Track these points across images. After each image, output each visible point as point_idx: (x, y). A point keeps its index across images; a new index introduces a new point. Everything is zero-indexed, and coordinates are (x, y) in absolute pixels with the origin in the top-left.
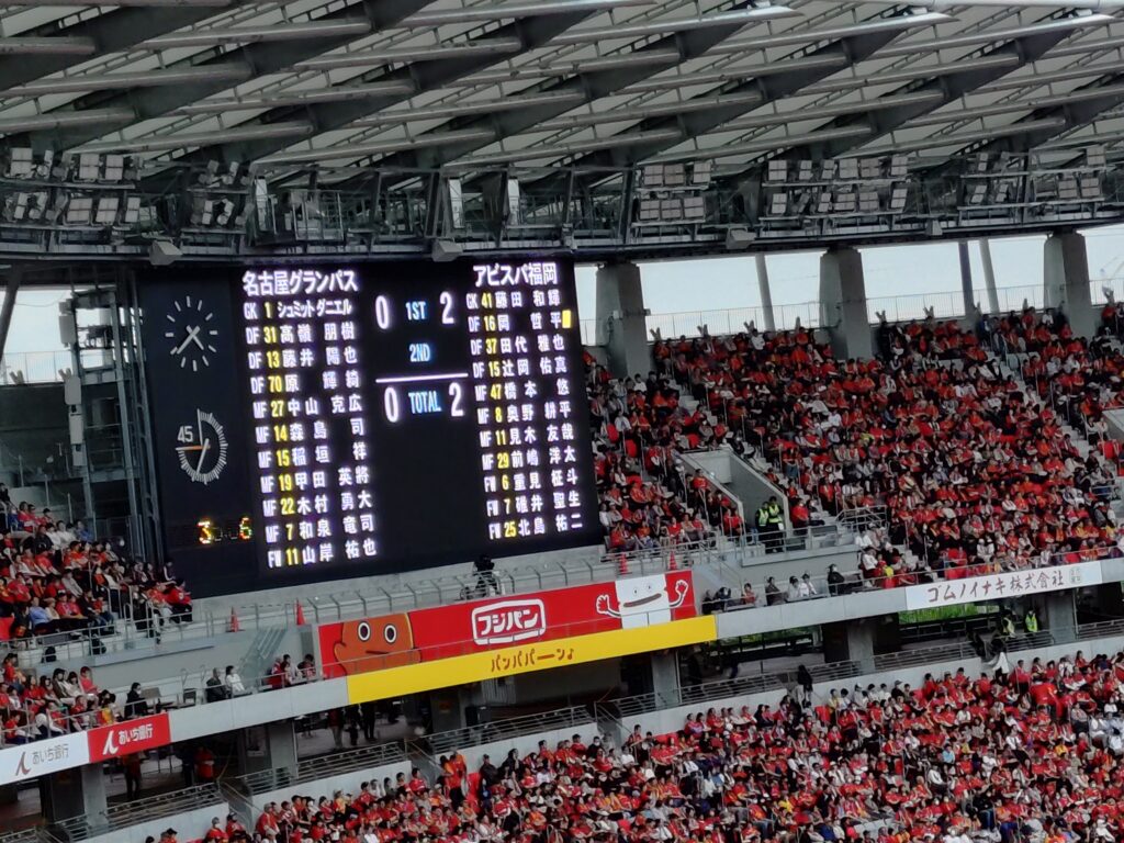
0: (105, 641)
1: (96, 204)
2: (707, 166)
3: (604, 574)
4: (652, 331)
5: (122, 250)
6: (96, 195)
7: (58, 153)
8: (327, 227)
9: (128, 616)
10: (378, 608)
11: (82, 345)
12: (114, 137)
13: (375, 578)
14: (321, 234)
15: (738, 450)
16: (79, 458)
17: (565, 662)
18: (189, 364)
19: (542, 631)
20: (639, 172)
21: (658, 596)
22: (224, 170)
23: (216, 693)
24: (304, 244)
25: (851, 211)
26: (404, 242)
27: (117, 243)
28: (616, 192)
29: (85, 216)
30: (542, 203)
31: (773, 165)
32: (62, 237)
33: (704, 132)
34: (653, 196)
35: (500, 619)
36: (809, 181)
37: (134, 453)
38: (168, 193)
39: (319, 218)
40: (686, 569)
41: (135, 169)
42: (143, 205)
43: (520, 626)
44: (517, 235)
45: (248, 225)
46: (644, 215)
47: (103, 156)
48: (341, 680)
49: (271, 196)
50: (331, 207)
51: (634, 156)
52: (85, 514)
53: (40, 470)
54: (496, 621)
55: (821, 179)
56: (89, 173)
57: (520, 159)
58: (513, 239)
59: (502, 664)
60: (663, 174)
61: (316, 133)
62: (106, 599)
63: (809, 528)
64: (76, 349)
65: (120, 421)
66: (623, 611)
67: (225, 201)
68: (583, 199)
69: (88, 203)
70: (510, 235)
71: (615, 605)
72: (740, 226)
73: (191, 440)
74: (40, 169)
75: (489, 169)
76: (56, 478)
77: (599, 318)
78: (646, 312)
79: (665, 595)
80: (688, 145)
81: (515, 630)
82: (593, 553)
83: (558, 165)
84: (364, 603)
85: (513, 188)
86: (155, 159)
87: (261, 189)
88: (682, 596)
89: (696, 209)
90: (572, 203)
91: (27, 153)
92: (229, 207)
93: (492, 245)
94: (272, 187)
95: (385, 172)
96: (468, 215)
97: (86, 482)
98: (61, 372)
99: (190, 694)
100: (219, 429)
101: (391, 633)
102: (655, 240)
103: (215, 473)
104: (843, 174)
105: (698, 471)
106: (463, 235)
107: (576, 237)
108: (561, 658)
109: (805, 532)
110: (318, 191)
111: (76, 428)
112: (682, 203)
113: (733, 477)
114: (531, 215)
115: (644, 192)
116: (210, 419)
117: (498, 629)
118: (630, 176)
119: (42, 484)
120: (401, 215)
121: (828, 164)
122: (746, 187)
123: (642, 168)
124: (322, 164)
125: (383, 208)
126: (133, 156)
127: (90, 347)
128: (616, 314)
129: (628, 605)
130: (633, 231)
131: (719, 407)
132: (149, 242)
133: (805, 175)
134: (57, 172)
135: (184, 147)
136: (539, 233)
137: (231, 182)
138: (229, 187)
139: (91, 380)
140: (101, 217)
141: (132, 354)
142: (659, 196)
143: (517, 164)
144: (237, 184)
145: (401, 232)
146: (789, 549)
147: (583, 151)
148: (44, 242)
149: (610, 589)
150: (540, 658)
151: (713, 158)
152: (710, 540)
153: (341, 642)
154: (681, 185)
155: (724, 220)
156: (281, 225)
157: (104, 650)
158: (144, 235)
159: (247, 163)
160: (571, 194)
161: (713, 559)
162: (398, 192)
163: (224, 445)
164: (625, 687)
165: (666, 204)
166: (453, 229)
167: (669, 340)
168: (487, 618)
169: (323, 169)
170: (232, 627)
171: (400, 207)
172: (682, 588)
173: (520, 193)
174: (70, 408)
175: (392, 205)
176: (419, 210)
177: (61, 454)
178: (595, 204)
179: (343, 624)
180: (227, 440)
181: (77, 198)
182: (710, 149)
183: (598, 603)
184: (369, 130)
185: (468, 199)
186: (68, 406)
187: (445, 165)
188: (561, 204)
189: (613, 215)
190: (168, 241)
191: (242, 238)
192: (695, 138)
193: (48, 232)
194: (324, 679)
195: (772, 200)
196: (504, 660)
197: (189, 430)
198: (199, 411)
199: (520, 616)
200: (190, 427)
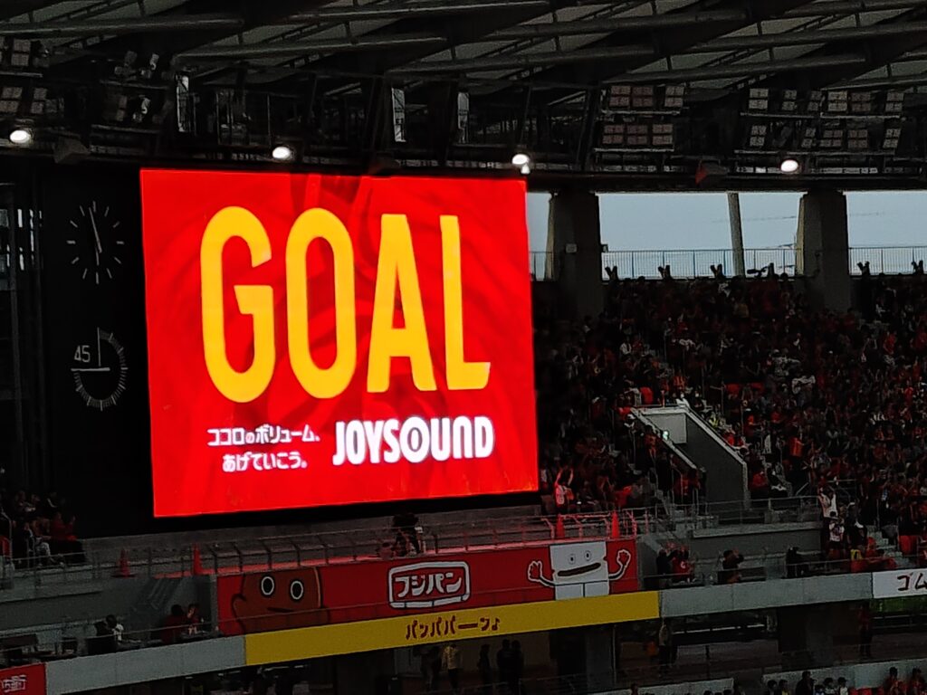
2: (680, 90)
4: (608, 269)
8: (253, 132)
9: (7, 553)
10: (284, 559)
12: (23, 18)
13: (283, 527)
14: (246, 141)
15: (696, 408)
17: (489, 633)
18: (91, 277)
19: (465, 598)
20: (604, 92)
21: (597, 565)
22: (143, 62)
24: (227, 150)
25: (838, 149)
28: (577, 112)
30: (494, 120)
31: (753, 92)
33: (679, 52)
35: (420, 581)
36: (793, 112)
39: (243, 121)
40: (628, 537)
42: (50, 96)
43: (441, 590)
44: (463, 154)
45: (165, 125)
46: (607, 140)
48: (239, 639)
49: (193, 94)
50: (259, 111)
51: (600, 73)
54: (415, 583)
55: (806, 112)
57: (473, 70)
58: (458, 158)
59: (419, 631)
60: (630, 96)
61: (247, 28)
66: (556, 580)
67: (141, 97)
68: (540, 118)
70: (456, 153)
71: (549, 572)
72: (712, 158)
73: (88, 361)
75: (436, 79)
78: (603, 248)
79: (605, 565)
80: (661, 65)
82: (527, 513)
83: (515, 78)
84: (269, 554)
85: (462, 100)
86: (67, 45)
88: (624, 567)
89: (664, 136)
90: (528, 122)
93: (435, 163)
94: (194, 84)
95: (321, 75)
96: (410, 128)
99: (70, 644)
100: (120, 350)
101: (297, 588)
102: (617, 168)
103: (113, 399)
104: (832, 107)
105: (648, 428)
108: (484, 628)
109: (764, 504)
110: (245, 92)
112: (650, 129)
113: (688, 438)
114: (481, 132)
115: (608, 114)
116: (110, 338)
118: (596, 94)
120: (336, 124)
121: (815, 95)
122: (723, 115)
123: (608, 88)
124: (252, 62)
126: (42, 41)
129: (561, 573)
131: (676, 360)
132: (54, 138)
133: (789, 106)
135: (100, 34)
137: (149, 76)
138: (146, 81)
141: (28, 261)
142: (625, 120)
143: (469, 75)
144: (156, 78)
145: (335, 143)
146: (745, 522)
147: (543, 65)
149: (544, 554)
150: (460, 627)
151: (688, 81)
153: (240, 596)
154: (649, 108)
155: (695, 151)
156: (202, 127)
159: (169, 56)
160: (527, 112)
162: (335, 98)
163: (123, 369)
164: (554, 665)
165: (632, 129)
166: (393, 142)
167: (627, 279)
168: (406, 579)
169: (254, 67)
170: (120, 572)
171: (336, 114)
172: (624, 558)
173: (470, 107)
175: (327, 112)
176: (356, 119)
178: (553, 123)
179: (244, 576)
180: (128, 363)
182: (685, 71)
183: (530, 569)
184: (307, 27)
185: (412, 111)
187: (390, 71)
188: (515, 122)
189: (572, 137)
190: (76, 138)
191: (159, 139)
192: (669, 58)
194: (220, 636)
195: (750, 131)
196: (422, 627)
197: (86, 350)
198: (99, 329)
199: (442, 579)
200: (88, 346)
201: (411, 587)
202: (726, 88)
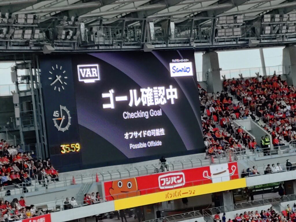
0: (28, 188)
1: (24, 32)
2: (242, 17)
3: (205, 163)
4: (222, 76)
5: (33, 48)
6: (24, 29)
7: (10, 14)
8: (106, 39)
9: (36, 179)
10: (125, 175)
11: (19, 82)
12: (30, 8)
13: (124, 165)
14: (104, 42)
15: (254, 118)
16: (18, 123)
17: (192, 195)
18: (57, 89)
19: (184, 184)
20: (217, 19)
21: (225, 171)
22: (69, 19)
23: (68, 207)
24: (98, 45)
25: (294, 32)
26: (134, 45)
27: (31, 46)
28: (209, 26)
29: (20, 36)
30: (183, 30)
32: (12, 44)
33: (240, 4)
34: (222, 27)
35: (169, 180)
36: (279, 22)
37: (38, 120)
38: (49, 28)
39: (103, 36)
40: (235, 161)
41: (38, 19)
42: (41, 32)
43: (176, 182)
44: (174, 42)
45: (78, 39)
46: (219, 34)
47: (26, 15)
48: (112, 202)
49: (86, 29)
50: (107, 32)
51: (215, 13)
52: (21, 143)
53: (4, 127)
54: (167, 181)
55: (283, 21)
56: (21, 21)
57: (175, 15)
58: (172, 43)
59: (170, 196)
60: (226, 20)
61: (102, 6)
62: (28, 173)
63: (279, 147)
64: (17, 84)
65: (33, 109)
66: (212, 176)
67: (70, 30)
68: (197, 29)
69: (21, 31)
70: (171, 42)
71: (210, 174)
72: (254, 38)
73: (58, 116)
74: (4, 20)
75: (164, 18)
76: (10, 130)
77: (203, 72)
78: (220, 69)
79: (228, 171)
80: (235, 9)
81: (174, 183)
82: (202, 156)
83: (188, 17)
84: (120, 174)
85: (172, 25)
86: (45, 16)
87: (82, 26)
88: (234, 171)
89: (238, 32)
90: (194, 30)
92: (71, 33)
93: (165, 46)
94: (86, 25)
95: (127, 20)
96: (156, 35)
97: (21, 131)
98: (12, 92)
99: (58, 207)
100: (68, 112)
101: (130, 185)
102: (223, 43)
103: (67, 128)
104: (291, 19)
105: (239, 127)
106: (155, 42)
107: (195, 43)
108: (190, 194)
109: (277, 148)
110: (103, 27)
111: (17, 112)
112: (233, 30)
113: (252, 129)
114: (179, 35)
115: (219, 26)
116: (65, 108)
117: (168, 183)
118: (214, 20)
119: (5, 132)
120: (132, 35)
121: (285, 15)
122: (256, 24)
123: (218, 18)
124: (104, 17)
125: (126, 32)
126: (37, 15)
127: (22, 83)
128: (210, 70)
129: (214, 174)
130: (215, 40)
131: (246, 103)
132: (43, 45)
133: (277, 20)
134: (10, 20)
135: (55, 11)
136: (182, 41)
137: (72, 23)
138: (71, 25)
139: (22, 95)
140: (25, 37)
141: (37, 85)
142: (225, 28)
143: (174, 17)
144: (74, 25)
145: (133, 41)
146: (272, 154)
147: (197, 12)
148: (5, 45)
149: (208, 169)
150: (183, 194)
151: (244, 14)
152: (244, 151)
153: (112, 188)
154: (232, 23)
155: (248, 36)
156: (89, 39)
157: (27, 191)
158: (41, 43)
159: (78, 17)
160: (193, 27)
161: (245, 158)
162: (131, 27)
163: (70, 118)
164: (213, 204)
165: (227, 31)
166: (151, 40)
167: (229, 79)
168: (164, 179)
169: (104, 19)
170: (73, 183)
171: (132, 32)
172: (234, 168)
173: (175, 27)
174: (15, 105)
175: (129, 32)
176: (139, 33)
177: (12, 121)
178: (202, 31)
179: (112, 182)
180: (71, 116)
181: (17, 30)
182: (243, 11)
183: (204, 174)
184: (121, 4)
185: (156, 29)
186: (14, 104)
187: (148, 17)
188: (189, 31)
189: (208, 34)
190: (49, 45)
191: (76, 44)
192: (237, 7)
193: (7, 42)
194: (106, 201)
195: (265, 29)
196: (170, 194)
197: (57, 112)
198: (61, 106)
199: (176, 179)
200: (58, 111)
201: (166, 182)
202: (257, 15)
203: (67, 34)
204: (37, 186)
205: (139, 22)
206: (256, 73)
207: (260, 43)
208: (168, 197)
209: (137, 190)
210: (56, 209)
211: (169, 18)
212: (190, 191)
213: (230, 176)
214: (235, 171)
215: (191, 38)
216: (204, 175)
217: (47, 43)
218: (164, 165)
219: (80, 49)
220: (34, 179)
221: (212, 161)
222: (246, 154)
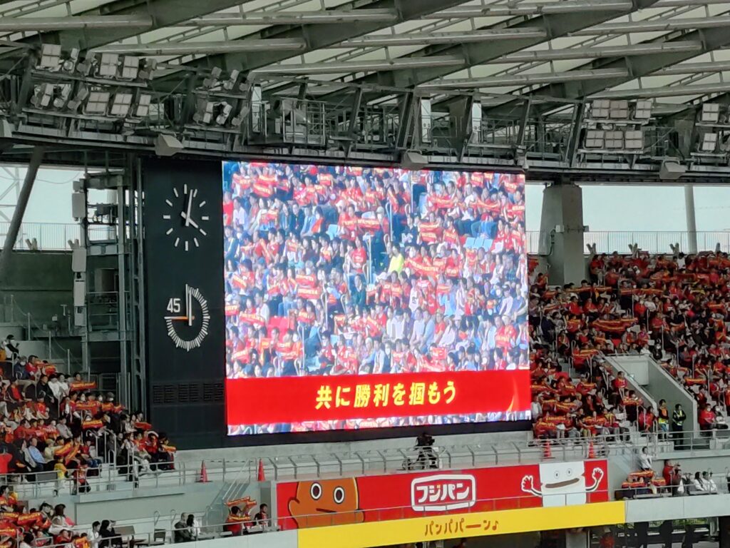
0: (91, 481)
1: (112, 98)
2: (648, 104)
4: (589, 246)
5: (131, 140)
6: (113, 90)
7: (83, 51)
8: (311, 133)
9: (112, 461)
10: (330, 471)
11: (90, 221)
12: (133, 40)
13: (329, 445)
14: (306, 139)
15: (657, 356)
16: (80, 319)
17: (490, 532)
18: (182, 244)
19: (472, 504)
20: (588, 105)
21: (576, 480)
22: (225, 76)
24: (290, 146)
26: (378, 151)
27: (129, 133)
28: (566, 121)
29: (102, 107)
30: (501, 125)
32: (81, 124)
33: (647, 74)
34: (599, 126)
35: (436, 490)
37: (128, 318)
38: (174, 93)
39: (305, 124)
40: (602, 458)
41: (149, 70)
42: (153, 102)
43: (453, 497)
44: (476, 152)
45: (243, 125)
46: (589, 143)
47: (122, 56)
48: (294, 531)
49: (264, 102)
50: (316, 116)
51: (583, 91)
52: (82, 369)
53: (45, 327)
54: (432, 492)
56: (108, 70)
57: (485, 86)
58: (472, 155)
59: (435, 529)
60: (609, 108)
61: (307, 51)
62: (93, 444)
63: (715, 431)
64: (85, 223)
65: (118, 290)
66: (544, 491)
67: (224, 103)
68: (536, 124)
69: (106, 96)
70: (470, 152)
71: (538, 485)
72: (674, 159)
73: (178, 311)
74: (66, 64)
75: (456, 92)
76: (58, 335)
77: (542, 231)
78: (585, 229)
79: (583, 480)
80: (632, 85)
81: (448, 499)
82: (522, 437)
83: (517, 93)
84: (318, 466)
85: (476, 110)
86: (167, 62)
87: (257, 95)
88: (597, 482)
89: (635, 141)
90: (527, 128)
91: (57, 49)
92: (227, 109)
93: (454, 159)
94: (266, 94)
95: (366, 88)
96: (435, 131)
97: (85, 340)
98: (70, 242)
99: (160, 534)
100: (204, 303)
101: (339, 495)
102: (598, 166)
103: (197, 342)
105: (620, 373)
106: (430, 149)
107: (529, 158)
108: (486, 528)
109: (710, 434)
110: (305, 101)
111: (80, 292)
112: (624, 135)
113: (650, 381)
114: (490, 135)
115: (591, 123)
116: (196, 293)
117: (433, 498)
118: (581, 107)
119: (45, 339)
120: (376, 127)
122: (681, 125)
123: (591, 102)
124: (311, 77)
125: (361, 119)
126: (147, 58)
127: (97, 223)
128: (558, 229)
129: (549, 486)
131: (645, 319)
132: (155, 135)
135: (193, 54)
136: (495, 152)
137: (231, 87)
138: (229, 91)
139: (96, 251)
140: (115, 110)
141: (133, 232)
142: (604, 127)
143: (482, 90)
144: (236, 90)
145: (376, 142)
146: (695, 448)
147: (540, 83)
148: (65, 127)
149: (534, 470)
150: (469, 527)
151: (655, 97)
153: (295, 499)
154: (624, 119)
155: (659, 152)
156: (271, 128)
157: (88, 489)
158: (152, 127)
159: (247, 72)
160: (527, 120)
161: (627, 451)
162: (376, 107)
163: (207, 317)
165: (609, 135)
166: (421, 143)
167: (604, 255)
168: (425, 488)
169: (313, 82)
170: (201, 478)
171: (377, 119)
172: (598, 475)
173: (483, 116)
174: (76, 274)
175: (369, 117)
176: (392, 124)
177: (64, 314)
178: (547, 130)
179: (298, 483)
180: (210, 313)
181: (96, 91)
182: (652, 89)
183: (523, 482)
184: (355, 50)
185: (436, 118)
186: (74, 273)
187: (420, 86)
188: (517, 128)
189: (562, 141)
190: (173, 135)
191: (237, 137)
192: (639, 79)
193: (69, 120)
194: (278, 530)
195: (704, 137)
196: (437, 526)
197: (177, 302)
198: (187, 285)
199: (454, 489)
200: (178, 299)
201: (429, 494)
202: (685, 103)
203: (218, 111)
204: (112, 479)
205: (395, 96)
206: (671, 246)
207: (687, 172)
208: (432, 533)
209: (357, 508)
210: (155, 540)
211: (470, 94)
212: (485, 522)
213: (587, 494)
214: (599, 481)
215: (519, 147)
216: (523, 486)
217: (167, 128)
218: (427, 453)
219: (246, 151)
220: (107, 462)
221: (546, 452)
222: (631, 443)
